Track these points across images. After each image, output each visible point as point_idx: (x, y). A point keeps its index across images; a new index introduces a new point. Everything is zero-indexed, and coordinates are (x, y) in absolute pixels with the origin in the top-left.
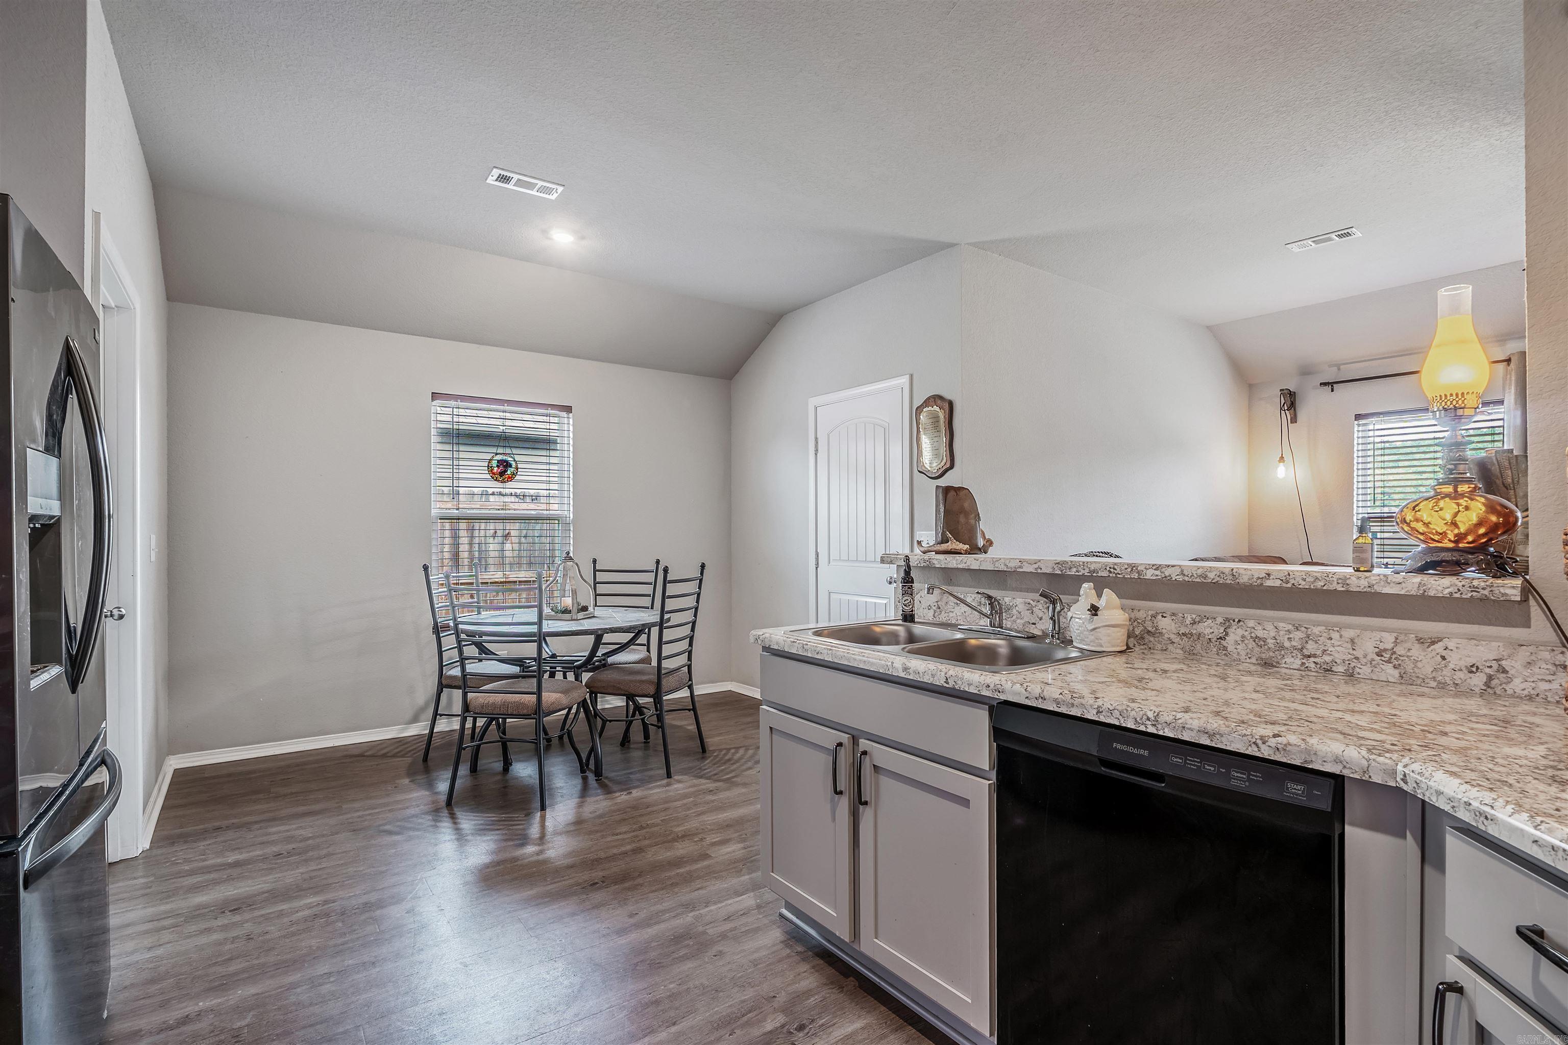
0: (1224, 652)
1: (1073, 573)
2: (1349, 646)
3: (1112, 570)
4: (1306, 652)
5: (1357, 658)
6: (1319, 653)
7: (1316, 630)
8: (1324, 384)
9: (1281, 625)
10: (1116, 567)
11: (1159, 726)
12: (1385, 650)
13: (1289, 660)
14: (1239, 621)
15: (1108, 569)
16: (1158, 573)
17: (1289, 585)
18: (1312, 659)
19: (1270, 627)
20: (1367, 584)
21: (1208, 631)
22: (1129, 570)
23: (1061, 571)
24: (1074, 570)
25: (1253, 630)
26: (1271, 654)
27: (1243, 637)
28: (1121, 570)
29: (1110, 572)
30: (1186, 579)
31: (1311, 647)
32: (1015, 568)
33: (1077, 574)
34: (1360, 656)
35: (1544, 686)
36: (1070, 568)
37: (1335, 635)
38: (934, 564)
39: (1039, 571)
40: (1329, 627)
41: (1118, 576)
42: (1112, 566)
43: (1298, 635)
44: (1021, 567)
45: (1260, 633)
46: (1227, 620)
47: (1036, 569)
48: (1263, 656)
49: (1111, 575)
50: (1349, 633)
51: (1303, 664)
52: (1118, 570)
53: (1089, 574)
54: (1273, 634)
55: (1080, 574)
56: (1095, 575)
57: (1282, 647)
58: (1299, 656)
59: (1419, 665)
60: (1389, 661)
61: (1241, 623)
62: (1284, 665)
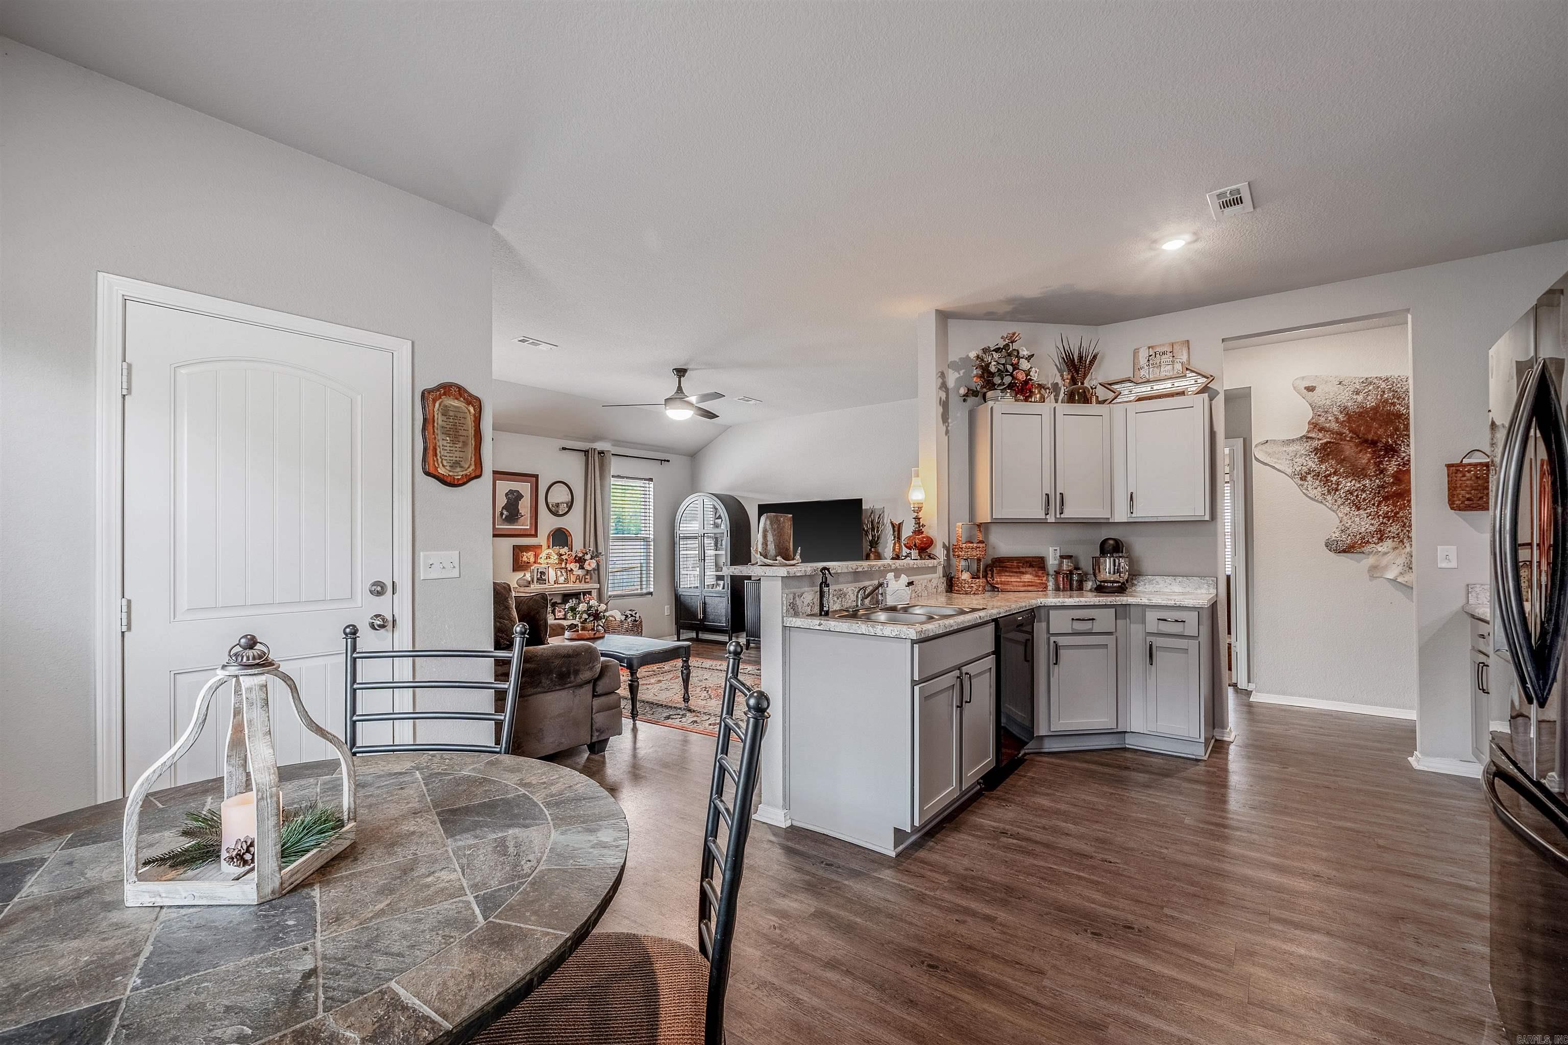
2: (921, 586)
18: (916, 593)
35: (942, 588)
37: (919, 583)
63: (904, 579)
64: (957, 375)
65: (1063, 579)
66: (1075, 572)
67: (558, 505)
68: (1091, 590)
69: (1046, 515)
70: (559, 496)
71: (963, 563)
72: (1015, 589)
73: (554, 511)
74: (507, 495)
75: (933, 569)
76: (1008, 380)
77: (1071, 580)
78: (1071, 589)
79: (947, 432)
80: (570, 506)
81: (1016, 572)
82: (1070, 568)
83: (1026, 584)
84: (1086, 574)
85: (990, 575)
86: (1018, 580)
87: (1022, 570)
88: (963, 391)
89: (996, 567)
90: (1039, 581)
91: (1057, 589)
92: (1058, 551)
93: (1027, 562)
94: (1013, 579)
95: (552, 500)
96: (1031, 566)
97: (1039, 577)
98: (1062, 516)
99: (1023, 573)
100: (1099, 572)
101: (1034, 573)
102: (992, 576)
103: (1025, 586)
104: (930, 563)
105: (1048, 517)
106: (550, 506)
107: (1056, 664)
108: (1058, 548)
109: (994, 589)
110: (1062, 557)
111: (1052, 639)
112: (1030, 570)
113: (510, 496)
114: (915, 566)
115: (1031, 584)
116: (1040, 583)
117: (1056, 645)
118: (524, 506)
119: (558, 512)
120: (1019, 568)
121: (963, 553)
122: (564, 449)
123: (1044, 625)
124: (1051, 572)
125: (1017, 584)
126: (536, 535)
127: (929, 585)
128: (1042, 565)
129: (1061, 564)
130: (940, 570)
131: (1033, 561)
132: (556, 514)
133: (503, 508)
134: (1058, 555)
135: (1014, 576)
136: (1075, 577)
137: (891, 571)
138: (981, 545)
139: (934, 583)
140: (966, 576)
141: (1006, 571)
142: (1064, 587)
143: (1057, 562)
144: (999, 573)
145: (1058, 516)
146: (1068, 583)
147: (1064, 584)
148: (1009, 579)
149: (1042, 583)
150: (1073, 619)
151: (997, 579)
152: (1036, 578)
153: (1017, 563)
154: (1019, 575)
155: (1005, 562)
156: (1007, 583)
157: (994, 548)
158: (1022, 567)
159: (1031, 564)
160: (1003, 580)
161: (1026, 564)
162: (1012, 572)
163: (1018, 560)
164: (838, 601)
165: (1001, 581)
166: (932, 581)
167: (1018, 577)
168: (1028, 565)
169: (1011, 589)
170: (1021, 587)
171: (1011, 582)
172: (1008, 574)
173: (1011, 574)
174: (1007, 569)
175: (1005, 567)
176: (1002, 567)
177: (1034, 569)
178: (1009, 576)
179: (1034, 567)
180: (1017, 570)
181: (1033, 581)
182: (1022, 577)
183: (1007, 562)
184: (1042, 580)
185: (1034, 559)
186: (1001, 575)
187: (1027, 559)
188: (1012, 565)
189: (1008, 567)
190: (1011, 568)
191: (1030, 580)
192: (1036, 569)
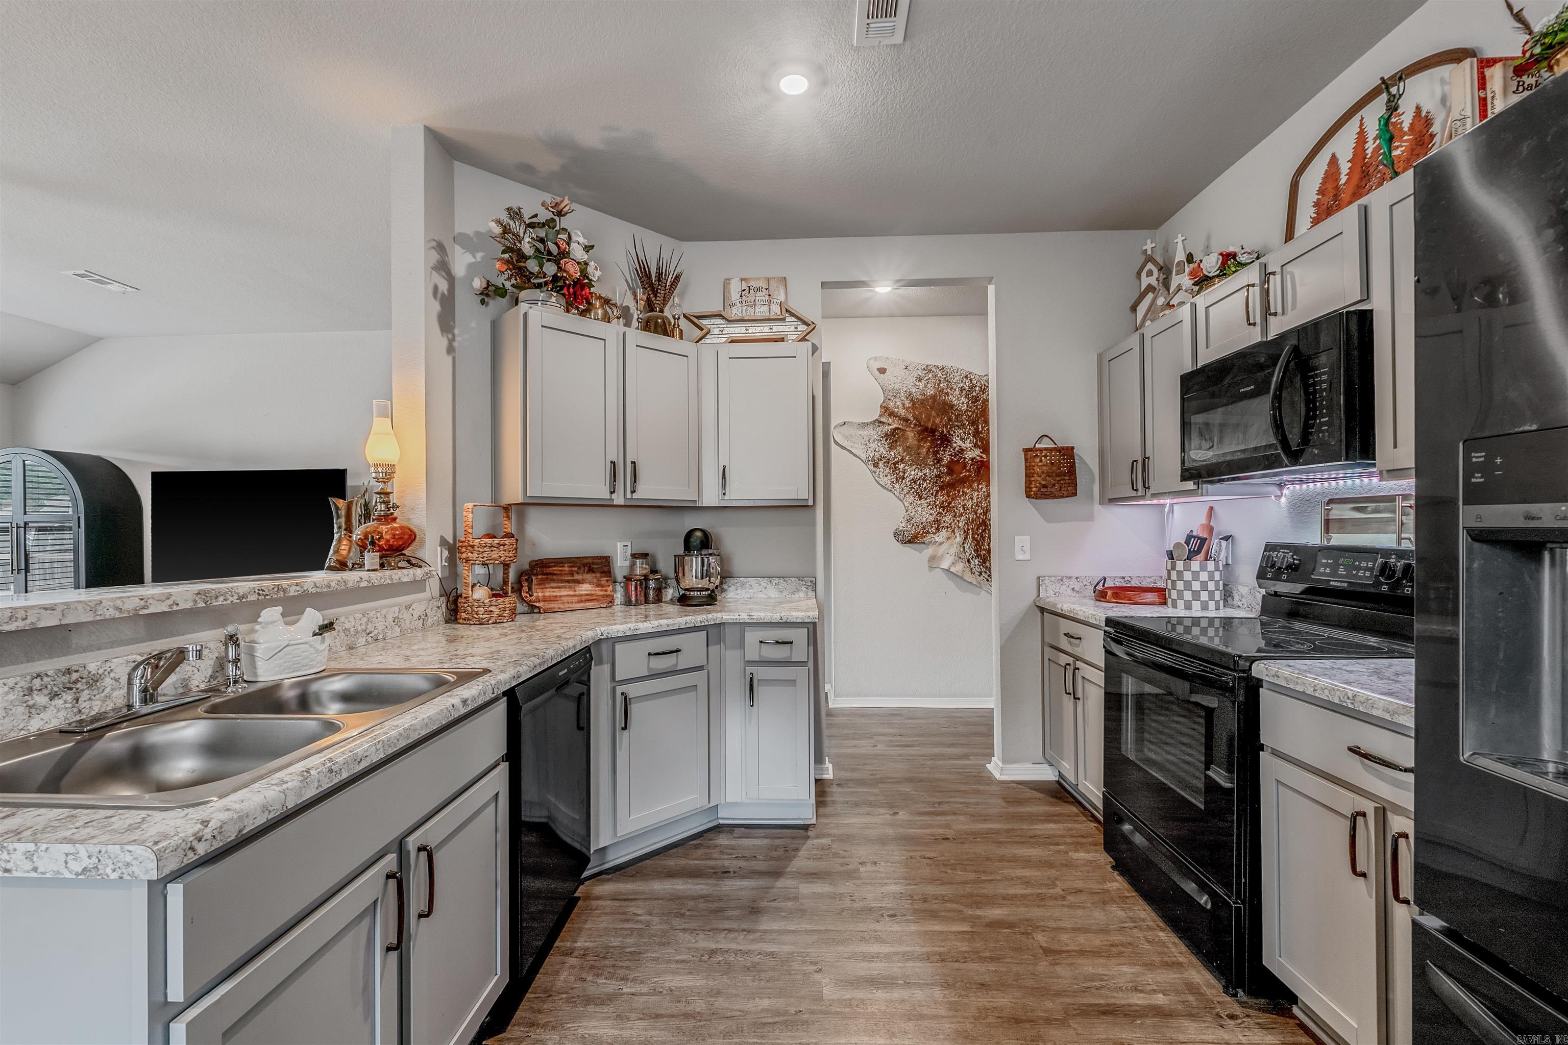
1: (221, 603)
2: (384, 620)
3: (261, 592)
4: (368, 631)
6: (373, 629)
7: (372, 614)
9: (358, 615)
12: (396, 618)
13: (360, 639)
15: (257, 591)
16: (299, 589)
18: (370, 635)
19: (352, 619)
22: (276, 589)
23: (206, 603)
24: (222, 598)
25: (343, 624)
26: (353, 639)
27: (338, 631)
28: (269, 591)
29: (259, 595)
30: (318, 590)
31: (370, 628)
32: (136, 610)
33: (225, 602)
34: (387, 625)
35: (435, 618)
36: (217, 597)
37: (379, 615)
39: (175, 608)
40: (376, 610)
41: (267, 597)
43: (365, 619)
45: (347, 626)
47: (170, 606)
48: (349, 642)
49: (260, 597)
50: (384, 612)
51: (366, 640)
53: (238, 601)
55: (229, 602)
56: (244, 600)
57: (358, 632)
58: (365, 636)
59: (406, 622)
60: (397, 624)
63: (312, 618)
64: (469, 258)
65: (636, 588)
66: (651, 576)
68: (672, 601)
69: (612, 493)
71: (479, 570)
72: (566, 607)
75: (418, 585)
76: (550, 269)
77: (647, 588)
78: (647, 601)
79: (450, 350)
81: (568, 581)
82: (645, 572)
83: (583, 598)
84: (666, 579)
85: (525, 589)
86: (571, 593)
87: (577, 577)
88: (478, 284)
89: (537, 575)
90: (602, 593)
91: (628, 602)
92: (629, 547)
93: (584, 565)
94: (564, 592)
96: (591, 570)
97: (602, 586)
98: (635, 496)
99: (578, 582)
100: (684, 575)
101: (595, 580)
102: (530, 589)
103: (581, 602)
104: (407, 575)
105: (614, 496)
107: (625, 728)
108: (629, 544)
109: (533, 609)
110: (634, 556)
111: (620, 689)
112: (589, 576)
114: (364, 584)
115: (590, 598)
116: (603, 596)
117: (626, 698)
120: (572, 574)
121: (475, 555)
123: (606, 668)
124: (620, 578)
125: (569, 599)
127: (406, 615)
128: (606, 569)
129: (632, 566)
130: (434, 586)
131: (593, 563)
134: (629, 553)
135: (564, 588)
136: (652, 584)
137: (273, 603)
138: (507, 541)
139: (418, 610)
140: (481, 593)
141: (553, 580)
142: (637, 600)
143: (627, 563)
144: (541, 583)
145: (629, 496)
146: (643, 594)
147: (636, 596)
148: (557, 593)
149: (607, 596)
150: (650, 654)
151: (538, 593)
152: (597, 589)
153: (569, 567)
154: (572, 585)
155: (552, 567)
156: (554, 599)
157: (534, 544)
158: (578, 573)
159: (590, 567)
160: (547, 594)
161: (582, 568)
162: (562, 581)
163: (572, 562)
164: (53, 703)
165: (544, 596)
166: (414, 606)
167: (570, 587)
168: (586, 568)
169: (559, 608)
170: (576, 603)
171: (560, 596)
172: (555, 585)
173: (560, 585)
174: (555, 577)
175: (550, 574)
176: (546, 574)
177: (594, 575)
178: (557, 587)
179: (594, 572)
180: (570, 578)
181: (593, 593)
182: (576, 588)
183: (554, 566)
184: (606, 591)
185: (595, 561)
186: (543, 586)
187: (585, 561)
188: (561, 571)
189: (556, 574)
190: (561, 575)
191: (589, 592)
192: (598, 575)
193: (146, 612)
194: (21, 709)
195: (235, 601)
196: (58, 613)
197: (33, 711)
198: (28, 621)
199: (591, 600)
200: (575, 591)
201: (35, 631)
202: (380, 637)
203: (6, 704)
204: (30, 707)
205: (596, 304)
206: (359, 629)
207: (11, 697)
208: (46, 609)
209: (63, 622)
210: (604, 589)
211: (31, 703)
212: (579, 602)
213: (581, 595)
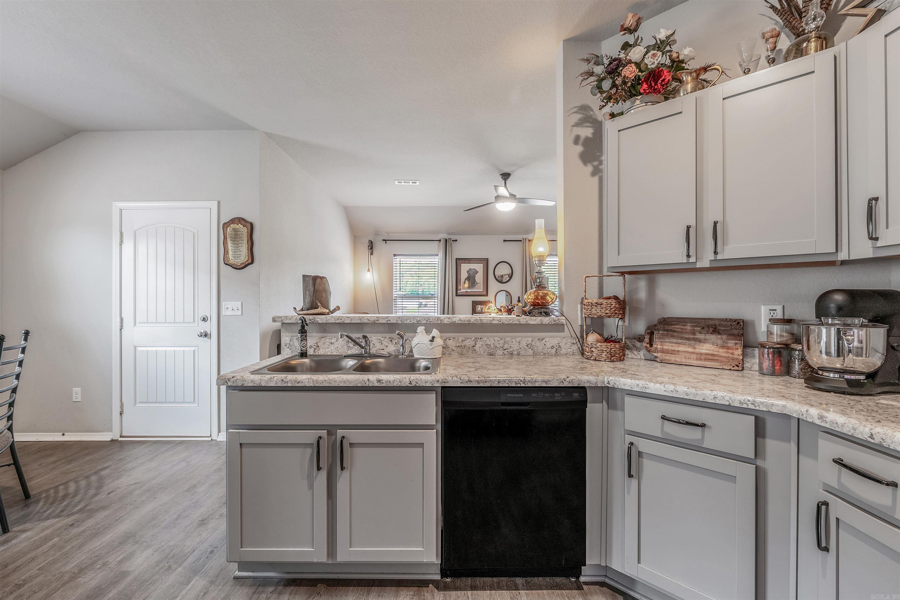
0: (475, 352)
2: (518, 344)
3: (428, 320)
4: (504, 348)
5: (520, 348)
6: (509, 348)
7: (508, 339)
8: (383, 240)
9: (496, 338)
10: (430, 318)
11: (526, 383)
12: (529, 344)
13: (498, 352)
14: (481, 338)
15: (426, 319)
16: (449, 320)
17: (501, 323)
18: (506, 350)
19: (492, 340)
20: (526, 321)
21: (469, 344)
22: (436, 319)
23: (401, 322)
24: (409, 321)
25: (486, 342)
26: (492, 350)
27: (482, 345)
29: (427, 321)
30: (462, 322)
31: (506, 346)
33: (410, 322)
34: (522, 347)
35: (569, 350)
36: (407, 321)
37: (514, 341)
38: (317, 321)
39: (389, 322)
40: (512, 338)
41: (431, 322)
42: (428, 318)
43: (502, 342)
44: (378, 320)
45: (488, 343)
46: (476, 338)
47: (387, 321)
48: (490, 352)
49: (428, 322)
50: (518, 339)
51: (503, 353)
52: (431, 320)
54: (493, 342)
55: (412, 322)
57: (496, 347)
58: (502, 350)
59: (538, 348)
60: (530, 348)
61: (481, 339)
62: (497, 354)
65: (771, 356)
67: (502, 276)
70: (503, 270)
72: (684, 361)
73: (500, 280)
74: (468, 272)
77: (790, 358)
78: (789, 374)
80: (511, 276)
81: (688, 339)
85: (647, 340)
86: (690, 350)
87: (698, 336)
89: (658, 330)
90: (726, 355)
91: (763, 371)
92: (779, 311)
93: (709, 326)
94: (681, 348)
95: (498, 273)
96: (716, 331)
97: (728, 348)
98: (720, 257)
99: (700, 341)
101: (720, 342)
102: (651, 341)
103: (701, 360)
104: (533, 320)
105: (693, 259)
106: (497, 277)
107: (633, 476)
108: (778, 308)
109: (651, 358)
112: (713, 337)
113: (469, 272)
115: (711, 357)
116: (730, 358)
118: (479, 278)
119: (502, 280)
120: (694, 334)
122: (505, 241)
125: (687, 355)
126: (487, 295)
127: (538, 344)
128: (738, 332)
130: (573, 328)
131: (720, 325)
132: (501, 282)
133: (465, 280)
135: (684, 344)
136: (796, 355)
139: (551, 342)
140: (593, 338)
141: (673, 337)
144: (663, 336)
145: (712, 257)
147: (773, 365)
148: (676, 348)
149: (733, 359)
150: (664, 418)
151: (658, 345)
152: (721, 350)
153: (692, 326)
154: (693, 342)
155: (674, 324)
156: (673, 352)
157: (663, 305)
158: (700, 333)
159: (715, 328)
160: (665, 347)
161: (706, 329)
162: (682, 338)
163: (695, 322)
164: (355, 347)
165: (663, 349)
166: (547, 339)
167: (690, 345)
168: (711, 329)
169: (676, 361)
170: (694, 360)
171: (678, 351)
172: (675, 341)
173: (680, 341)
174: (675, 334)
175: (671, 330)
176: (667, 330)
177: (720, 336)
178: (676, 343)
179: (719, 334)
180: (691, 336)
181: (715, 353)
182: (696, 346)
183: (676, 324)
184: (732, 354)
185: (722, 323)
186: (663, 340)
187: (711, 322)
188: (683, 329)
189: (677, 332)
190: (682, 332)
191: (710, 352)
192: (724, 337)
193: (378, 322)
194: (346, 347)
195: (415, 322)
196: (350, 319)
197: (349, 348)
198: (342, 320)
199: (712, 360)
200: (695, 348)
201: (344, 324)
202: (515, 353)
203: (342, 344)
204: (348, 347)
205: (687, 80)
206: (498, 346)
207: (343, 342)
208: (347, 317)
209: (352, 322)
210: (731, 351)
211: (348, 346)
212: (697, 359)
213: (701, 354)
